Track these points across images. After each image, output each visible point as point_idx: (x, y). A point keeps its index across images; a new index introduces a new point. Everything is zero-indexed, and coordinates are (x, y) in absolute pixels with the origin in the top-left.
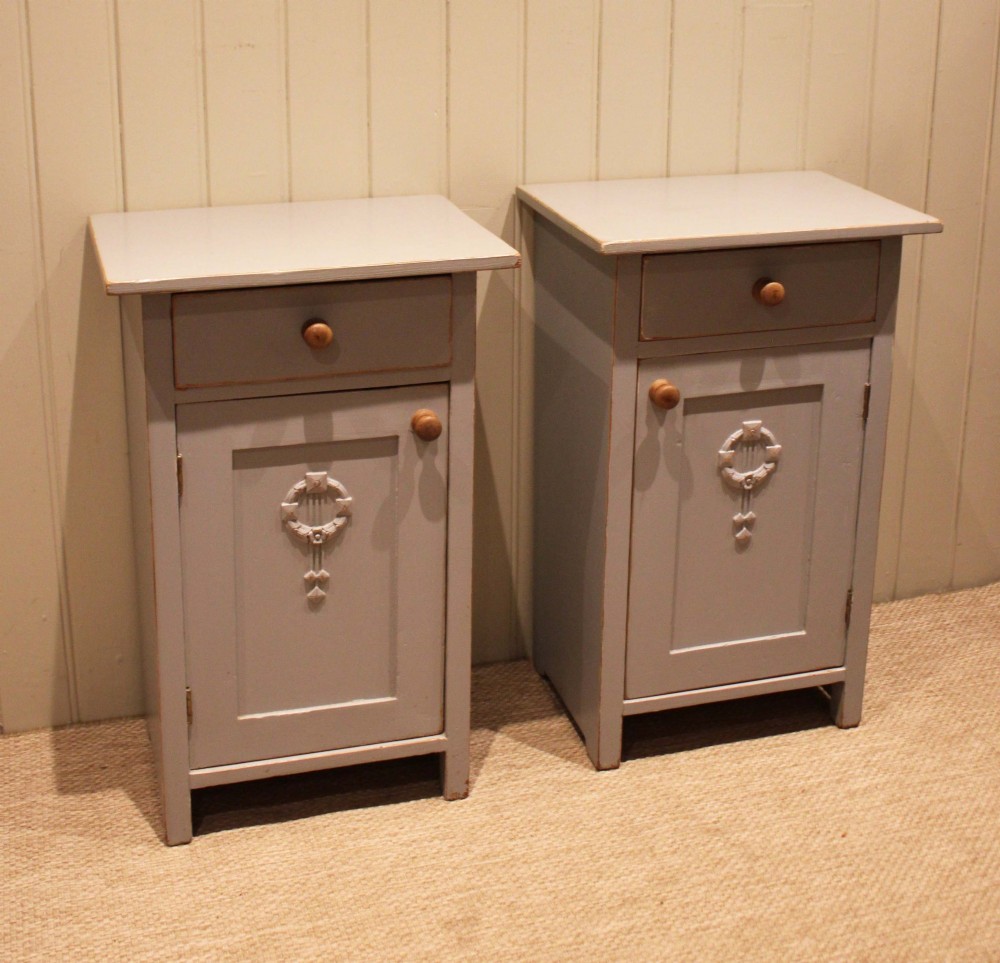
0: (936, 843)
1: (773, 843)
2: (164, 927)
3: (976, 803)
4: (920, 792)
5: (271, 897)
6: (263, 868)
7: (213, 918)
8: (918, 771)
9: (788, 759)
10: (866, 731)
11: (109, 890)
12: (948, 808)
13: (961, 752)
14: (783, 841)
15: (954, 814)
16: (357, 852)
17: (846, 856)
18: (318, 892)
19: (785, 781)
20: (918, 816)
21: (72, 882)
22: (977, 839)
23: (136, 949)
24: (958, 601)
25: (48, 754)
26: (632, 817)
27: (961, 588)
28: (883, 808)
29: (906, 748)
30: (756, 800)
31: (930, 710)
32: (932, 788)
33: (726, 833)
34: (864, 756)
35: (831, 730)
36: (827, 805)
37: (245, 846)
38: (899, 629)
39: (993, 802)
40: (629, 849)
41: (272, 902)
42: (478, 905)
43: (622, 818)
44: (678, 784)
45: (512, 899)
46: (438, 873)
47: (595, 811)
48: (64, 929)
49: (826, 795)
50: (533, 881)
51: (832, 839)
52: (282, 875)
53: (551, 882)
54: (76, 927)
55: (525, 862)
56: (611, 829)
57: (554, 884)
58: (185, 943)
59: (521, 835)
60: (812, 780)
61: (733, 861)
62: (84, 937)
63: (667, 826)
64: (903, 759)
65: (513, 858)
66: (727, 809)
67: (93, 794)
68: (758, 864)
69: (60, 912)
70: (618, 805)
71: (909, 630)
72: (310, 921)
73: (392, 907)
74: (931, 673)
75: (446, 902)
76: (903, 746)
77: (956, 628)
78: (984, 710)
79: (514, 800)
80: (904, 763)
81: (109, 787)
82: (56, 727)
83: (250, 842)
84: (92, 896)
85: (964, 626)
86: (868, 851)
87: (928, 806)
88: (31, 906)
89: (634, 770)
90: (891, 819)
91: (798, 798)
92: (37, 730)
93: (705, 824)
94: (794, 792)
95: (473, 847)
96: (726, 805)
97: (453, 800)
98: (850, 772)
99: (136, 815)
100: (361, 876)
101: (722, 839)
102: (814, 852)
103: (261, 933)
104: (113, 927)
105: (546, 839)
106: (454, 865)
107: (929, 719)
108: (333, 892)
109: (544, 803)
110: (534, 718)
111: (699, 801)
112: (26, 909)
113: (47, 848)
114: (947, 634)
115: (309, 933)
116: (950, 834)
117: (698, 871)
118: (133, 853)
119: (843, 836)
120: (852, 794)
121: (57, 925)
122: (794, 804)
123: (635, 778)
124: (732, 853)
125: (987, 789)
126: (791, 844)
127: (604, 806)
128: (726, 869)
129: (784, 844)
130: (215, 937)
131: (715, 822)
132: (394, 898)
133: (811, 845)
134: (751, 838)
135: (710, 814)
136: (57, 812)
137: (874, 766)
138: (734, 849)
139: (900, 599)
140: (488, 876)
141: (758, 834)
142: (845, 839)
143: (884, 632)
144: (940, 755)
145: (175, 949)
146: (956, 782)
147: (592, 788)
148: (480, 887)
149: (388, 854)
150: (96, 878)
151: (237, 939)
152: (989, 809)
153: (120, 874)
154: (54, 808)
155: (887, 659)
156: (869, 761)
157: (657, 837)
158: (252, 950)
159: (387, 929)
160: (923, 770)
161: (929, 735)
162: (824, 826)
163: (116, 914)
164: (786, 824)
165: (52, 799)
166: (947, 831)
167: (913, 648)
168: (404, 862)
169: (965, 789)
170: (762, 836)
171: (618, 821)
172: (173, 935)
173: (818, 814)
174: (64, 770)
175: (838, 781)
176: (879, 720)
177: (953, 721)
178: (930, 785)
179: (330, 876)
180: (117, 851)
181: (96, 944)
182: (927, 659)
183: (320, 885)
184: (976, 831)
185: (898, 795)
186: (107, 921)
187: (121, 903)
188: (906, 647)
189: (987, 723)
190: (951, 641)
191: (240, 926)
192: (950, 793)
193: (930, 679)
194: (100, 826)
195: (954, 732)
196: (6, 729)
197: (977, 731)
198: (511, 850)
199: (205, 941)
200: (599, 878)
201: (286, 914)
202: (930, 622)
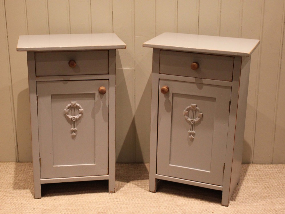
1: (193, 211)
11: (26, 194)
12: (247, 212)
14: (196, 211)
29: (247, 197)
33: (182, 207)
40: (154, 206)
42: (108, 210)
43: (157, 199)
46: (103, 203)
48: (12, 199)
50: (125, 208)
51: (209, 213)
53: (129, 209)
54: (14, 200)
55: (126, 204)
56: (152, 201)
58: (36, 206)
59: (129, 199)
62: (15, 202)
63: (167, 203)
66: (186, 202)
71: (270, 171)
72: (67, 207)
73: (88, 207)
75: (101, 209)
78: (277, 192)
80: (243, 200)
87: (242, 210)
101: (180, 208)
103: (54, 207)
105: (134, 200)
107: (258, 192)
108: (76, 202)
112: (6, 195)
114: (281, 174)
115: (65, 209)
119: (213, 212)
121: (10, 198)
125: (262, 209)
129: (195, 211)
130: (44, 206)
132: (90, 206)
134: (187, 209)
136: (22, 178)
138: (181, 210)
140: (115, 205)
141: (190, 208)
143: (262, 171)
144: (255, 200)
146: (255, 207)
148: (111, 207)
150: (24, 192)
151: (48, 207)
154: (22, 177)
157: (163, 205)
158: (50, 210)
159: (84, 211)
161: (256, 195)
162: (209, 210)
172: (35, 205)
173: (210, 207)
177: (265, 193)
178: (247, 206)
179: (77, 199)
181: (17, 203)
182: (270, 179)
186: (22, 200)
187: (27, 197)
188: (266, 175)
189: (275, 196)
190: (280, 176)
191: (51, 205)
192: (251, 209)
193: (267, 183)
194: (31, 182)
195: (263, 196)
196: (20, 161)
197: (271, 197)
198: (124, 201)
199: (41, 207)
200: (142, 210)
201: (62, 205)
202: (278, 170)
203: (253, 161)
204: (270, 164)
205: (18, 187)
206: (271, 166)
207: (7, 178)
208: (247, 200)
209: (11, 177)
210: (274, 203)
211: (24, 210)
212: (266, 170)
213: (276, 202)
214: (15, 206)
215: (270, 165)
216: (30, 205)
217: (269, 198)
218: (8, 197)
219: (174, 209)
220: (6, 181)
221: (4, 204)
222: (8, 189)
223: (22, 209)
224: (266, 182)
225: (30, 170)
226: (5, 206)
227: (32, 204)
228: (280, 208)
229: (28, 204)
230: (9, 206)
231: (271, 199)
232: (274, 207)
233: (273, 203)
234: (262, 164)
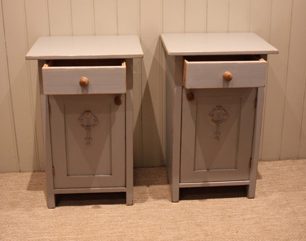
0: (265, 239)
2: (38, 231)
3: (282, 227)
4: (266, 221)
5: (69, 227)
6: (70, 218)
7: (52, 231)
8: (267, 215)
9: (229, 206)
10: (256, 200)
11: (29, 219)
12: (273, 228)
13: (283, 210)
15: (274, 230)
16: (96, 217)
17: (235, 239)
18: (82, 227)
19: (226, 213)
20: (262, 229)
21: (20, 215)
22: (278, 239)
23: (29, 236)
24: (299, 163)
25: (29, 179)
26: (177, 217)
27: (301, 159)
28: (252, 225)
29: (266, 207)
30: (215, 217)
31: (278, 196)
32: (270, 221)
33: (202, 226)
34: (252, 208)
35: (245, 198)
36: (235, 222)
37: (68, 211)
38: (277, 170)
39: (288, 228)
40: (172, 227)
42: (123, 238)
43: (174, 217)
44: (193, 209)
45: (133, 237)
46: (116, 226)
47: (166, 214)
48: (13, 228)
49: (236, 218)
50: (141, 233)
51: (233, 233)
52: (74, 221)
53: (146, 234)
54: (16, 228)
55: (141, 227)
56: (169, 220)
57: (147, 235)
58: (42, 236)
59: (143, 218)
60: (234, 213)
61: (201, 235)
62: (17, 231)
63: (186, 222)
64: (264, 210)
65: (138, 225)
66: (205, 219)
67: (36, 191)
68: (208, 237)
69: (14, 223)
70: (174, 213)
71: (281, 170)
72: (77, 235)
73: (100, 235)
74: (283, 184)
75: (114, 236)
76: (266, 206)
77: (295, 171)
78: (295, 198)
79: (145, 208)
80: (264, 211)
81: (41, 190)
82: (34, 172)
83: (70, 210)
84: (24, 219)
85: (298, 171)
86: (243, 238)
87: (267, 226)
88: (8, 220)
89: (182, 203)
90: (253, 229)
91: (228, 218)
92: (29, 172)
93: (197, 223)
94: (227, 216)
95: (129, 220)
96: (205, 218)
97: (129, 206)
98: (246, 212)
99: (44, 198)
100: (95, 224)
101: (200, 228)
102: (226, 236)
103: (62, 237)
104: (26, 229)
105: (150, 221)
106: (121, 225)
107: (276, 199)
108: (86, 228)
109: (153, 210)
110: (160, 184)
111: (198, 215)
113: (18, 205)
116: (270, 236)
117: (189, 237)
118: (39, 209)
119: (237, 232)
120: (244, 219)
122: (226, 220)
123: (182, 206)
124: (201, 233)
125: (287, 223)
126: (220, 232)
127: (170, 213)
128: (198, 237)
129: (218, 232)
130: (50, 236)
131: (200, 223)
132: (101, 232)
133: (226, 234)
134: (209, 229)
135: (200, 220)
136: (25, 195)
137: (254, 211)
139: (281, 160)
140: (129, 229)
141: (211, 228)
142: (237, 233)
143: (272, 170)
144: (276, 210)
145: (38, 238)
146: (278, 220)
147: (168, 207)
148: (126, 232)
149: (105, 219)
150: (27, 215)
151: (55, 238)
152: (285, 230)
153: (33, 214)
154: (24, 194)
155: (270, 178)
156: (253, 210)
157: (181, 225)
160: (269, 215)
161: (275, 204)
162: (232, 228)
163: (28, 226)
164: (221, 226)
165: (25, 191)
166: (270, 235)
167: (280, 176)
168: (108, 222)
169: (280, 223)
170: (212, 229)
171: (172, 218)
172: (40, 234)
173: (232, 224)
174: (31, 183)
175: (242, 215)
176: (261, 197)
177: (284, 200)
178: (270, 220)
179: (87, 223)
180: (35, 208)
181: (20, 233)
182: (283, 179)
184: (279, 236)
185: (258, 222)
186: (25, 227)
187: (30, 223)
188: (278, 175)
189: (294, 202)
190: (292, 175)
191: (58, 234)
192: (275, 223)
193: (282, 186)
194: (34, 200)
195: (283, 204)
196: (21, 171)
197: (291, 204)
198: (138, 223)
200: (160, 235)
201: (71, 232)
202: (288, 168)
203: (261, 158)
205: (20, 208)
206: (280, 162)
213: (298, 211)
215: (278, 162)
220: (7, 199)
221: (4, 235)
222: (9, 212)
230: (10, 238)
231: (292, 207)
232: (298, 220)
233: (295, 212)
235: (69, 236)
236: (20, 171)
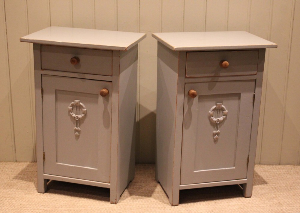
4: (249, 208)
7: (46, 204)
11: (25, 195)
13: (269, 202)
21: (17, 192)
28: (235, 210)
31: (268, 191)
32: (253, 208)
41: (62, 203)
48: (10, 201)
54: (13, 201)
55: (130, 205)
67: (31, 177)
69: (11, 197)
71: (278, 172)
72: (69, 208)
73: (90, 208)
74: (276, 183)
75: (104, 210)
77: (293, 174)
78: (284, 194)
80: (250, 201)
84: (20, 195)
85: (295, 174)
88: (5, 195)
92: (25, 162)
103: (56, 208)
108: (78, 203)
113: (14, 185)
115: (67, 210)
121: (9, 199)
125: (270, 211)
130: (44, 207)
143: (270, 172)
144: (262, 201)
145: (34, 208)
146: (262, 208)
150: (23, 193)
151: (49, 208)
154: (20, 178)
158: (51, 211)
160: (254, 204)
163: (24, 200)
173: (216, 208)
180: (31, 188)
182: (277, 180)
183: (76, 202)
185: (242, 208)
186: (21, 201)
188: (273, 176)
189: (283, 197)
190: (288, 177)
191: (52, 206)
195: (271, 197)
197: (278, 198)
198: (128, 202)
199: (42, 208)
200: (147, 211)
201: (64, 206)
202: (285, 171)
203: (260, 162)
204: (278, 165)
205: (16, 188)
206: (280, 166)
207: (4, 179)
208: (254, 201)
209: (9, 178)
210: (282, 204)
211: (23, 211)
212: (273, 171)
214: (13, 207)
216: (29, 206)
217: (277, 199)
218: (6, 198)
219: (179, 210)
220: (3, 181)
222: (6, 190)
223: (22, 210)
224: (273, 183)
225: (29, 171)
226: (4, 207)
227: (32, 205)
228: (287, 209)
229: (28, 205)
230: (7, 207)
231: (278, 200)
233: (280, 204)
234: (270, 165)
235: (62, 208)
236: (16, 161)
